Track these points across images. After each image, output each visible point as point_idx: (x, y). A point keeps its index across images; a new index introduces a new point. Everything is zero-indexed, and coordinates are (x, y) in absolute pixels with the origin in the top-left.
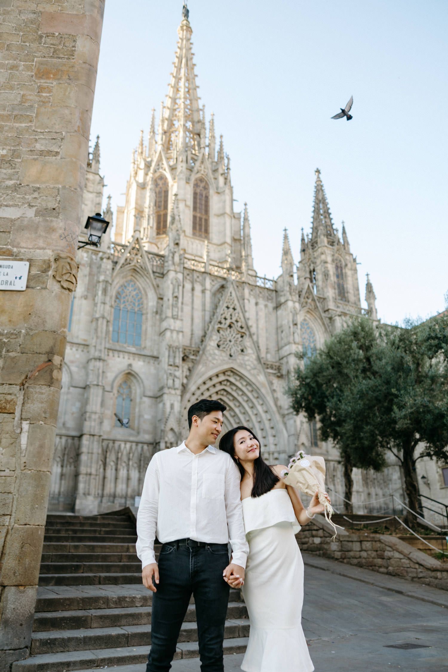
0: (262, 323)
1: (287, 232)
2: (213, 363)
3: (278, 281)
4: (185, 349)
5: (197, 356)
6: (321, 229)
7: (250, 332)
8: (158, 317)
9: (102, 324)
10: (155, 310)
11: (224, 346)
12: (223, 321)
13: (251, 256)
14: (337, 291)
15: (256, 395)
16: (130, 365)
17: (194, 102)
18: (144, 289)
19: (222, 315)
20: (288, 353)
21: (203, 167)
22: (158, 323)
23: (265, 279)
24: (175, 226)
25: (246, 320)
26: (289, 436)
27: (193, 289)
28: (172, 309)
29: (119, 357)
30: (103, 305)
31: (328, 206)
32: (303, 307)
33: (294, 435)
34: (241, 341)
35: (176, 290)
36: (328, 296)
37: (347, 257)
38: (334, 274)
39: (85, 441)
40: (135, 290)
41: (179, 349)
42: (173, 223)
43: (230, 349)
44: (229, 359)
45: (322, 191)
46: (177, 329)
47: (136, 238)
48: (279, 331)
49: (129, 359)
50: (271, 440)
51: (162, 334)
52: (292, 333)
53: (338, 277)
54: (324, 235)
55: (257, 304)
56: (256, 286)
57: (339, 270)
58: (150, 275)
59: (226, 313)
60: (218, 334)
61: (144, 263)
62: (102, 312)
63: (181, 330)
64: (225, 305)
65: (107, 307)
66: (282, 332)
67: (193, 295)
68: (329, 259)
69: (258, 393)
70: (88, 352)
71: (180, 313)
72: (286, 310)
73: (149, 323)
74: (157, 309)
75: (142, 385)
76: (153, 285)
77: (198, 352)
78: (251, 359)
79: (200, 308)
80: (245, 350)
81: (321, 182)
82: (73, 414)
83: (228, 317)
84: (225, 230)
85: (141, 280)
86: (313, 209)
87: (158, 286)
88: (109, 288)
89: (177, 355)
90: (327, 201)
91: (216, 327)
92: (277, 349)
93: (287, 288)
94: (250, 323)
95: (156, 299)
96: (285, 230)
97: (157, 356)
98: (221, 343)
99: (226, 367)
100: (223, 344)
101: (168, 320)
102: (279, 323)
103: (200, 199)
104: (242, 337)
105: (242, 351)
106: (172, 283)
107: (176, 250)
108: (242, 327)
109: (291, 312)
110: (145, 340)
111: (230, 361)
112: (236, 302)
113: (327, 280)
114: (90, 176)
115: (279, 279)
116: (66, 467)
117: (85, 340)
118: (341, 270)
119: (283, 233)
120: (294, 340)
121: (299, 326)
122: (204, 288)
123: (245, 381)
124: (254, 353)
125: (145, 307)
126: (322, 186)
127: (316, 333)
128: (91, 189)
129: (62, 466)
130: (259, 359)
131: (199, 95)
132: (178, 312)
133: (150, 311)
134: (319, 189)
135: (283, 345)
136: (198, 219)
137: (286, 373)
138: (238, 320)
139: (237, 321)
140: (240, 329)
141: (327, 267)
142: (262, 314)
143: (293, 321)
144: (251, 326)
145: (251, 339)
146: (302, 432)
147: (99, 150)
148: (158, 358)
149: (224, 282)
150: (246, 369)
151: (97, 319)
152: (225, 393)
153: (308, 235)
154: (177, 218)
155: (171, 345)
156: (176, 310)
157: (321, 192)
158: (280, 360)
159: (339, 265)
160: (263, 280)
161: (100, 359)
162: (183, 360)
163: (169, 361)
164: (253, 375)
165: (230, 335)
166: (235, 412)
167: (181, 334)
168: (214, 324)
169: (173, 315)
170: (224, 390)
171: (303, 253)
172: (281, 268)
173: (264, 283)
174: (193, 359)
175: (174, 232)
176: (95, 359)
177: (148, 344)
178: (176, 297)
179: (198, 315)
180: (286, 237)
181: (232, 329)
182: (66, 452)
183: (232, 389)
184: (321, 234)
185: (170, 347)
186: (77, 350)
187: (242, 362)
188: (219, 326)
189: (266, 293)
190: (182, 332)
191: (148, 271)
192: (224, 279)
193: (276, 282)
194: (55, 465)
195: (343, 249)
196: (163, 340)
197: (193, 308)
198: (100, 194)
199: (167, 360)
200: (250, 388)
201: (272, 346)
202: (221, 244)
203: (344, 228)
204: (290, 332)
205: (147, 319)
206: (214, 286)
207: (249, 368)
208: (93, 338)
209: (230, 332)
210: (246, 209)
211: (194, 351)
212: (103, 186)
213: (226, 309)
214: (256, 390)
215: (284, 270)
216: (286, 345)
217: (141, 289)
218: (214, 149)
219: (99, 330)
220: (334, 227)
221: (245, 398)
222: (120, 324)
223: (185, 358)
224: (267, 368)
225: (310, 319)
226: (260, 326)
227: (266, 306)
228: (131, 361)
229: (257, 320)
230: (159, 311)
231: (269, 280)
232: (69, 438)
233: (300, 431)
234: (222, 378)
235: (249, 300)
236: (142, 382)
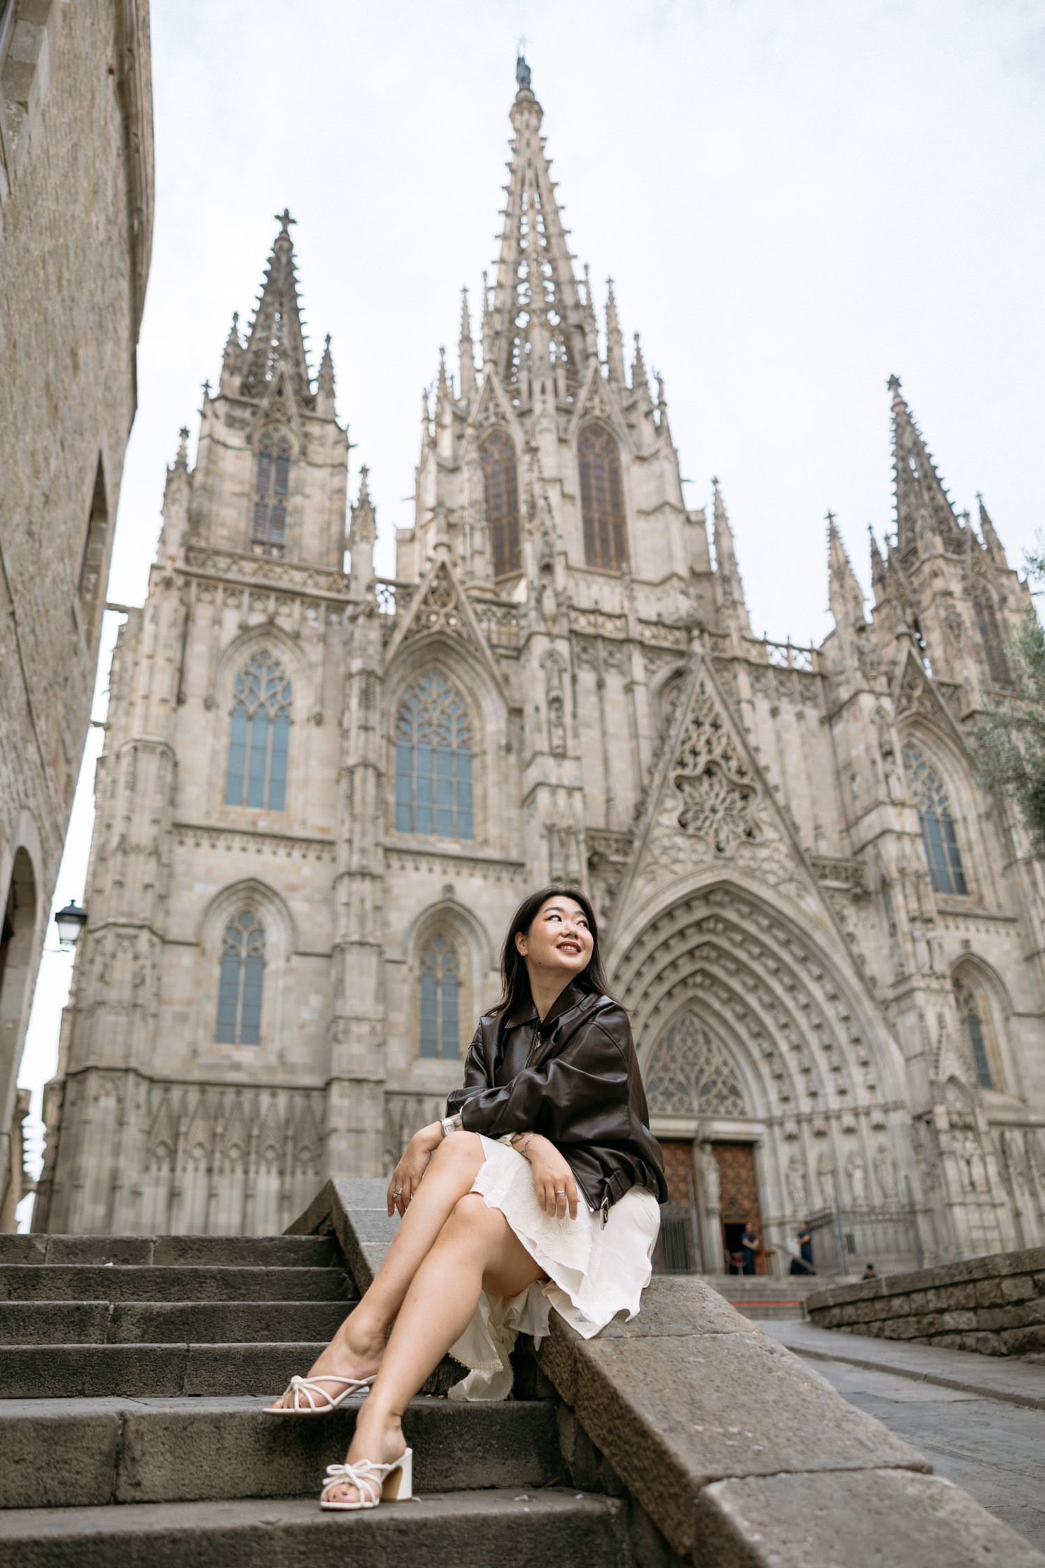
0: (794, 759)
1: (835, 520)
2: (673, 872)
3: (825, 650)
4: (593, 838)
5: (626, 854)
6: (924, 517)
7: (764, 783)
8: (512, 759)
9: (364, 781)
10: (503, 742)
11: (699, 823)
12: (689, 759)
13: (743, 603)
14: (986, 668)
15: (800, 953)
16: (449, 888)
17: (561, 264)
18: (470, 690)
19: (683, 743)
20: (877, 831)
21: (597, 400)
22: (514, 774)
23: (789, 647)
24: (536, 522)
25: (752, 752)
26: (908, 1060)
27: (600, 685)
28: (549, 732)
29: (417, 869)
30: (362, 734)
31: (933, 461)
32: (900, 711)
33: (922, 1054)
34: (744, 808)
35: (555, 682)
36: (967, 679)
37: (1004, 580)
38: (973, 623)
39: (338, 1098)
40: (447, 693)
41: (576, 834)
42: (532, 517)
43: (716, 831)
44: (716, 858)
45: (913, 426)
46: (566, 782)
47: (438, 564)
48: (845, 778)
49: (444, 872)
50: (857, 1075)
51: (527, 800)
52: (882, 777)
53: (984, 631)
54: (933, 530)
55: (774, 712)
56: (768, 667)
57: (986, 613)
58: (483, 654)
59: (694, 737)
60: (679, 793)
61: (464, 625)
62: (361, 752)
63: (577, 784)
64: (690, 717)
65: (376, 739)
66: (853, 778)
67: (601, 700)
68: (956, 587)
69: (803, 945)
70: (334, 860)
71: (570, 742)
72: (855, 718)
73: (492, 776)
74: (509, 737)
75: (484, 941)
76: (494, 678)
77: (631, 842)
78: (776, 856)
79: (625, 731)
80: (756, 832)
81: (905, 405)
82: (302, 1026)
83: (701, 746)
84: (669, 544)
85: (461, 669)
86: (893, 474)
87: (506, 679)
88: (378, 689)
89: (573, 849)
90: (928, 450)
91: (672, 775)
92: (843, 826)
93: (852, 662)
94: (763, 760)
95: (503, 713)
96: (830, 516)
97: (520, 860)
98: (690, 815)
99: (708, 879)
100: (696, 818)
101: (539, 760)
102: (842, 757)
103: (598, 478)
104: (744, 797)
105: (749, 834)
106: (542, 666)
107: (545, 581)
108: (741, 773)
109: (873, 722)
110: (485, 821)
111: (720, 863)
112: (718, 707)
113: (957, 637)
114: (315, 429)
115: (828, 644)
116: (293, 1173)
117: (324, 830)
118: (992, 615)
119: (826, 523)
120: (889, 794)
121: (899, 757)
122: (627, 680)
123: (766, 915)
124: (781, 840)
125: (478, 737)
126: (909, 416)
127: (946, 777)
128: (317, 459)
129: (281, 1173)
130: (798, 853)
131: (572, 249)
132: (564, 738)
133: (490, 747)
134: (903, 422)
135: (860, 812)
136: (596, 526)
137: (879, 887)
138: (730, 753)
139: (726, 757)
140: (736, 778)
141: (953, 607)
142: (792, 737)
143: (881, 746)
144: (767, 768)
145: (768, 802)
146: (944, 1045)
147: (331, 367)
148: (522, 865)
149: (680, 663)
150: (764, 881)
151: (351, 771)
152: (713, 954)
153: (887, 538)
154: (541, 503)
155: (554, 825)
156: (560, 732)
157: (909, 429)
158: (855, 854)
159: (983, 600)
160: (784, 651)
161: (364, 874)
162: (592, 865)
163: (551, 871)
164: (787, 897)
165: (712, 795)
166: (745, 1005)
167: (577, 797)
168: (667, 769)
169: (551, 748)
170: (707, 944)
171: (879, 586)
172: (830, 614)
173: (787, 659)
174: (615, 863)
175: (537, 536)
176: (351, 874)
177: (493, 830)
178: (557, 700)
179: (620, 750)
180: (833, 534)
181: (715, 780)
182: (290, 1133)
183: (731, 940)
184: (923, 527)
185: (551, 830)
186: (304, 856)
187: (752, 864)
188: (679, 771)
189: (796, 684)
190: (580, 789)
191: (478, 642)
192: (681, 654)
193: (819, 654)
194: (263, 1170)
195: (988, 560)
196: (531, 816)
197: (604, 733)
198: (342, 467)
199: (545, 865)
200: (782, 936)
201: (830, 818)
202: (664, 581)
203: (982, 510)
204: (876, 775)
205: (484, 767)
206: (653, 672)
207: (772, 879)
208: (343, 822)
209: (711, 786)
210: (717, 494)
211: (617, 841)
212: (348, 447)
213: (692, 727)
214: (798, 938)
215: (840, 616)
216: (868, 811)
217: (465, 692)
218: (622, 360)
219: (358, 797)
220: (957, 510)
221: (772, 964)
222: (415, 786)
223: (596, 859)
224: (824, 877)
225: (925, 743)
226: (791, 769)
227: (800, 716)
228: (451, 878)
229: (781, 753)
230: (515, 745)
231: (801, 650)
232: (296, 1093)
233: (940, 1042)
234: (701, 912)
235: (751, 703)
236: (485, 932)
